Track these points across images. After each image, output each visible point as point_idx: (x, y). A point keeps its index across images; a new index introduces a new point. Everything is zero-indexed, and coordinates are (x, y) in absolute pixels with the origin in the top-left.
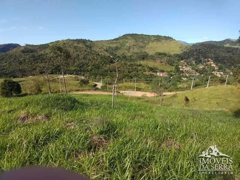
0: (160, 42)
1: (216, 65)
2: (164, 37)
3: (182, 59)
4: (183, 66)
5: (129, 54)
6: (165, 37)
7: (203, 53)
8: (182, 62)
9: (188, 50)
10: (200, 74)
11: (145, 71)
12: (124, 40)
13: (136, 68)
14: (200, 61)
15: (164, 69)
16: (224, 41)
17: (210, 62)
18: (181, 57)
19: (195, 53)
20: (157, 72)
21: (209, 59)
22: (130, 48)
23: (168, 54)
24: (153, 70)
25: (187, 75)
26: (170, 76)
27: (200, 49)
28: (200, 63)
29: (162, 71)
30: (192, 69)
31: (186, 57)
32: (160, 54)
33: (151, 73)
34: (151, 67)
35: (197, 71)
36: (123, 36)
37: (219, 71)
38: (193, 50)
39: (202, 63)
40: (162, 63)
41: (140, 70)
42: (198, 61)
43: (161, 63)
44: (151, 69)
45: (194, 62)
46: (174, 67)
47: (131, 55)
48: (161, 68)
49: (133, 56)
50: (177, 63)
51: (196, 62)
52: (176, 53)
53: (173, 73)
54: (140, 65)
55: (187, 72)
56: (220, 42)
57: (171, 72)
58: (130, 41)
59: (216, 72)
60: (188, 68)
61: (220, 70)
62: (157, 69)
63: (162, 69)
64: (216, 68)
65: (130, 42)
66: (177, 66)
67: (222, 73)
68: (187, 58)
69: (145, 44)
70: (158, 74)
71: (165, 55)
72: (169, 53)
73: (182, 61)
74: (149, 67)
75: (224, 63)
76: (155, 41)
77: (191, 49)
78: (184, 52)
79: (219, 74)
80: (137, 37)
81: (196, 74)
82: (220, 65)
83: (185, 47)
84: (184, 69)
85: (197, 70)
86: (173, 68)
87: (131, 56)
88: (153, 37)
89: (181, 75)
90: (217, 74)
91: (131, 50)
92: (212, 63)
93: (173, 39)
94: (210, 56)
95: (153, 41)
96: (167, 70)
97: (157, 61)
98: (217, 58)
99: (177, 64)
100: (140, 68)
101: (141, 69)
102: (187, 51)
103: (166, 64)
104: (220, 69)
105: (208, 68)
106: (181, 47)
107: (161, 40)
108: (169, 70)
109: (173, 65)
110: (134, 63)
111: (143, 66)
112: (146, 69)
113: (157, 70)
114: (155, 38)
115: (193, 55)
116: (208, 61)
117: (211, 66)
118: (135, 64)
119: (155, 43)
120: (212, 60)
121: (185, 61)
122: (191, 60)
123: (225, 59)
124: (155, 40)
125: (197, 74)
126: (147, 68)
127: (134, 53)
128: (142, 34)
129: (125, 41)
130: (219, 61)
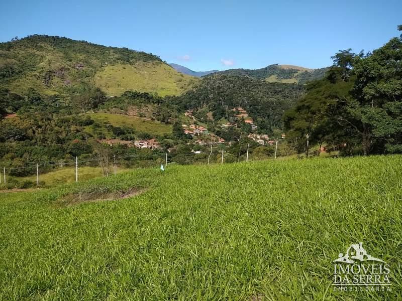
0: (132, 64)
1: (254, 120)
2: (140, 53)
3: (186, 108)
4: (189, 124)
5: (50, 93)
6: (143, 54)
7: (227, 96)
8: (188, 116)
9: (197, 87)
10: (226, 140)
11: (105, 138)
12: (30, 51)
13: (78, 131)
14: (223, 113)
15: (149, 133)
16: (266, 69)
17: (241, 115)
18: (183, 104)
19: (211, 96)
20: (132, 139)
21: (240, 109)
22: (53, 74)
23: (154, 95)
24: (124, 134)
25: (201, 143)
26: (165, 148)
27: (219, 87)
28: (223, 118)
29: (146, 137)
30: (209, 130)
31: (193, 103)
32: (136, 96)
33: (118, 141)
34: (117, 126)
35: (218, 133)
36: (27, 38)
37: (259, 134)
38: (206, 88)
39: (227, 116)
40: (143, 119)
41: (91, 136)
42: (220, 114)
43: (141, 116)
44: (119, 132)
45: (210, 115)
46: (171, 126)
47: (57, 93)
48: (141, 129)
49: (63, 98)
50: (176, 117)
51: (214, 115)
52: (171, 94)
53: (170, 141)
54: (89, 122)
55: (200, 137)
56: (257, 71)
57: (166, 137)
58: (49, 57)
59: (255, 135)
60: (201, 128)
61: (263, 131)
62: (133, 133)
63: (146, 132)
64: (254, 128)
65: (51, 59)
66: (177, 123)
67: (266, 136)
68: (196, 107)
69: (92, 67)
70: (137, 143)
71: (148, 98)
72: (156, 93)
73: (186, 114)
74: (111, 126)
75: (269, 116)
76: (119, 61)
77: (201, 86)
78: (188, 93)
79: (261, 138)
80: (69, 47)
81: (217, 140)
82: (260, 119)
83: (188, 80)
84: (192, 130)
85: (218, 131)
86: (169, 130)
87: (56, 96)
88: (112, 51)
89: (188, 144)
90: (256, 138)
91: (55, 80)
92: (246, 116)
93: (161, 60)
94: (240, 102)
95: (113, 63)
96: (156, 133)
97: (131, 113)
98: (255, 105)
99: (177, 119)
100: (88, 129)
101: (92, 134)
102: (195, 90)
103: (153, 119)
104: (262, 129)
105: (239, 127)
106: (181, 81)
107: (134, 60)
108: (161, 134)
109: (168, 123)
110: (70, 116)
111: (98, 126)
112: (105, 132)
113: (132, 135)
114: (117, 56)
115: (207, 99)
116: (238, 113)
117: (244, 123)
118: (74, 119)
119: (119, 66)
120: (245, 109)
121: (193, 114)
122: (203, 109)
123: (268, 107)
124: (118, 59)
125: (220, 142)
126: (109, 131)
127: (64, 89)
128: (83, 42)
129: (34, 55)
130: (258, 112)
